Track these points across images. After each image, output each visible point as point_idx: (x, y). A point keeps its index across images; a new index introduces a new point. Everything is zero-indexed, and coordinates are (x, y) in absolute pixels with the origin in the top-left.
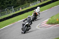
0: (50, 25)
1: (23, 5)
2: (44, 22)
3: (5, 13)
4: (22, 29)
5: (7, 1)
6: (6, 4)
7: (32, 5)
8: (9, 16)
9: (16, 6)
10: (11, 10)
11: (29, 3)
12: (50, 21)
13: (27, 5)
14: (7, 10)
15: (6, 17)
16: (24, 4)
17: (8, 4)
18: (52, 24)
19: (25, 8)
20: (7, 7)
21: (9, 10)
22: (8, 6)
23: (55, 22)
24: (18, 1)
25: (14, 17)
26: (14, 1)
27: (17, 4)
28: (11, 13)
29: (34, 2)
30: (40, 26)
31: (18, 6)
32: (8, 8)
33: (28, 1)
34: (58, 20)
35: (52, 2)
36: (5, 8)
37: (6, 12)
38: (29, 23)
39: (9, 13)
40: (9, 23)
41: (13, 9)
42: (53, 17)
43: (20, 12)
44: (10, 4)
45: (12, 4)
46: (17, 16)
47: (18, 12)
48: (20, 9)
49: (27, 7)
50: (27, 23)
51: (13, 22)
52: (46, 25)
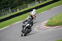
0: (49, 27)
1: (20, 6)
2: (42, 24)
3: (1, 14)
4: (22, 31)
5: (3, 2)
6: (3, 5)
7: (30, 6)
8: (6, 17)
9: (13, 7)
10: (8, 11)
11: (27, 3)
12: (49, 23)
13: (24, 6)
14: (3, 12)
15: (3, 19)
16: (22, 5)
17: (4, 5)
18: (51, 26)
19: (23, 9)
20: (3, 8)
21: (6, 11)
22: (5, 7)
23: (54, 24)
24: (15, 2)
25: (11, 18)
26: (11, 2)
27: (15, 4)
28: (8, 14)
29: (32, 3)
30: (38, 28)
31: (16, 7)
32: (5, 9)
33: (26, 2)
34: (57, 22)
35: (51, 3)
36: (2, 9)
37: (3, 13)
38: (30, 25)
39: (5, 14)
40: (6, 25)
41: (10, 10)
42: (52, 19)
43: (18, 14)
44: (7, 4)
45: (9, 5)
46: (14, 17)
47: (15, 13)
48: (18, 10)
49: (25, 8)
50: (28, 25)
51: (10, 23)
52: (45, 26)
